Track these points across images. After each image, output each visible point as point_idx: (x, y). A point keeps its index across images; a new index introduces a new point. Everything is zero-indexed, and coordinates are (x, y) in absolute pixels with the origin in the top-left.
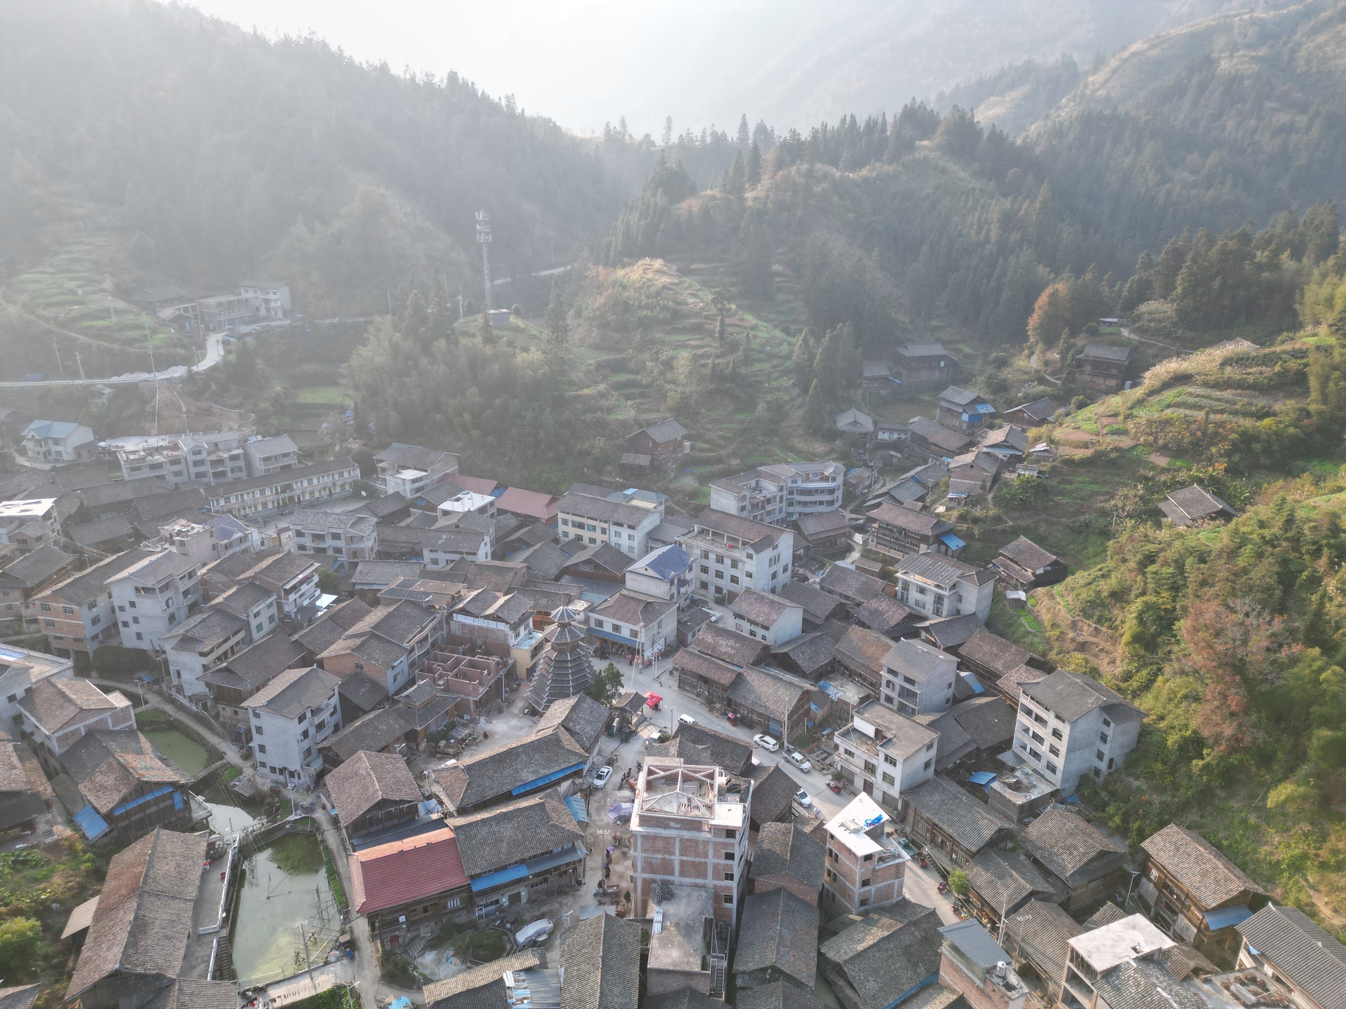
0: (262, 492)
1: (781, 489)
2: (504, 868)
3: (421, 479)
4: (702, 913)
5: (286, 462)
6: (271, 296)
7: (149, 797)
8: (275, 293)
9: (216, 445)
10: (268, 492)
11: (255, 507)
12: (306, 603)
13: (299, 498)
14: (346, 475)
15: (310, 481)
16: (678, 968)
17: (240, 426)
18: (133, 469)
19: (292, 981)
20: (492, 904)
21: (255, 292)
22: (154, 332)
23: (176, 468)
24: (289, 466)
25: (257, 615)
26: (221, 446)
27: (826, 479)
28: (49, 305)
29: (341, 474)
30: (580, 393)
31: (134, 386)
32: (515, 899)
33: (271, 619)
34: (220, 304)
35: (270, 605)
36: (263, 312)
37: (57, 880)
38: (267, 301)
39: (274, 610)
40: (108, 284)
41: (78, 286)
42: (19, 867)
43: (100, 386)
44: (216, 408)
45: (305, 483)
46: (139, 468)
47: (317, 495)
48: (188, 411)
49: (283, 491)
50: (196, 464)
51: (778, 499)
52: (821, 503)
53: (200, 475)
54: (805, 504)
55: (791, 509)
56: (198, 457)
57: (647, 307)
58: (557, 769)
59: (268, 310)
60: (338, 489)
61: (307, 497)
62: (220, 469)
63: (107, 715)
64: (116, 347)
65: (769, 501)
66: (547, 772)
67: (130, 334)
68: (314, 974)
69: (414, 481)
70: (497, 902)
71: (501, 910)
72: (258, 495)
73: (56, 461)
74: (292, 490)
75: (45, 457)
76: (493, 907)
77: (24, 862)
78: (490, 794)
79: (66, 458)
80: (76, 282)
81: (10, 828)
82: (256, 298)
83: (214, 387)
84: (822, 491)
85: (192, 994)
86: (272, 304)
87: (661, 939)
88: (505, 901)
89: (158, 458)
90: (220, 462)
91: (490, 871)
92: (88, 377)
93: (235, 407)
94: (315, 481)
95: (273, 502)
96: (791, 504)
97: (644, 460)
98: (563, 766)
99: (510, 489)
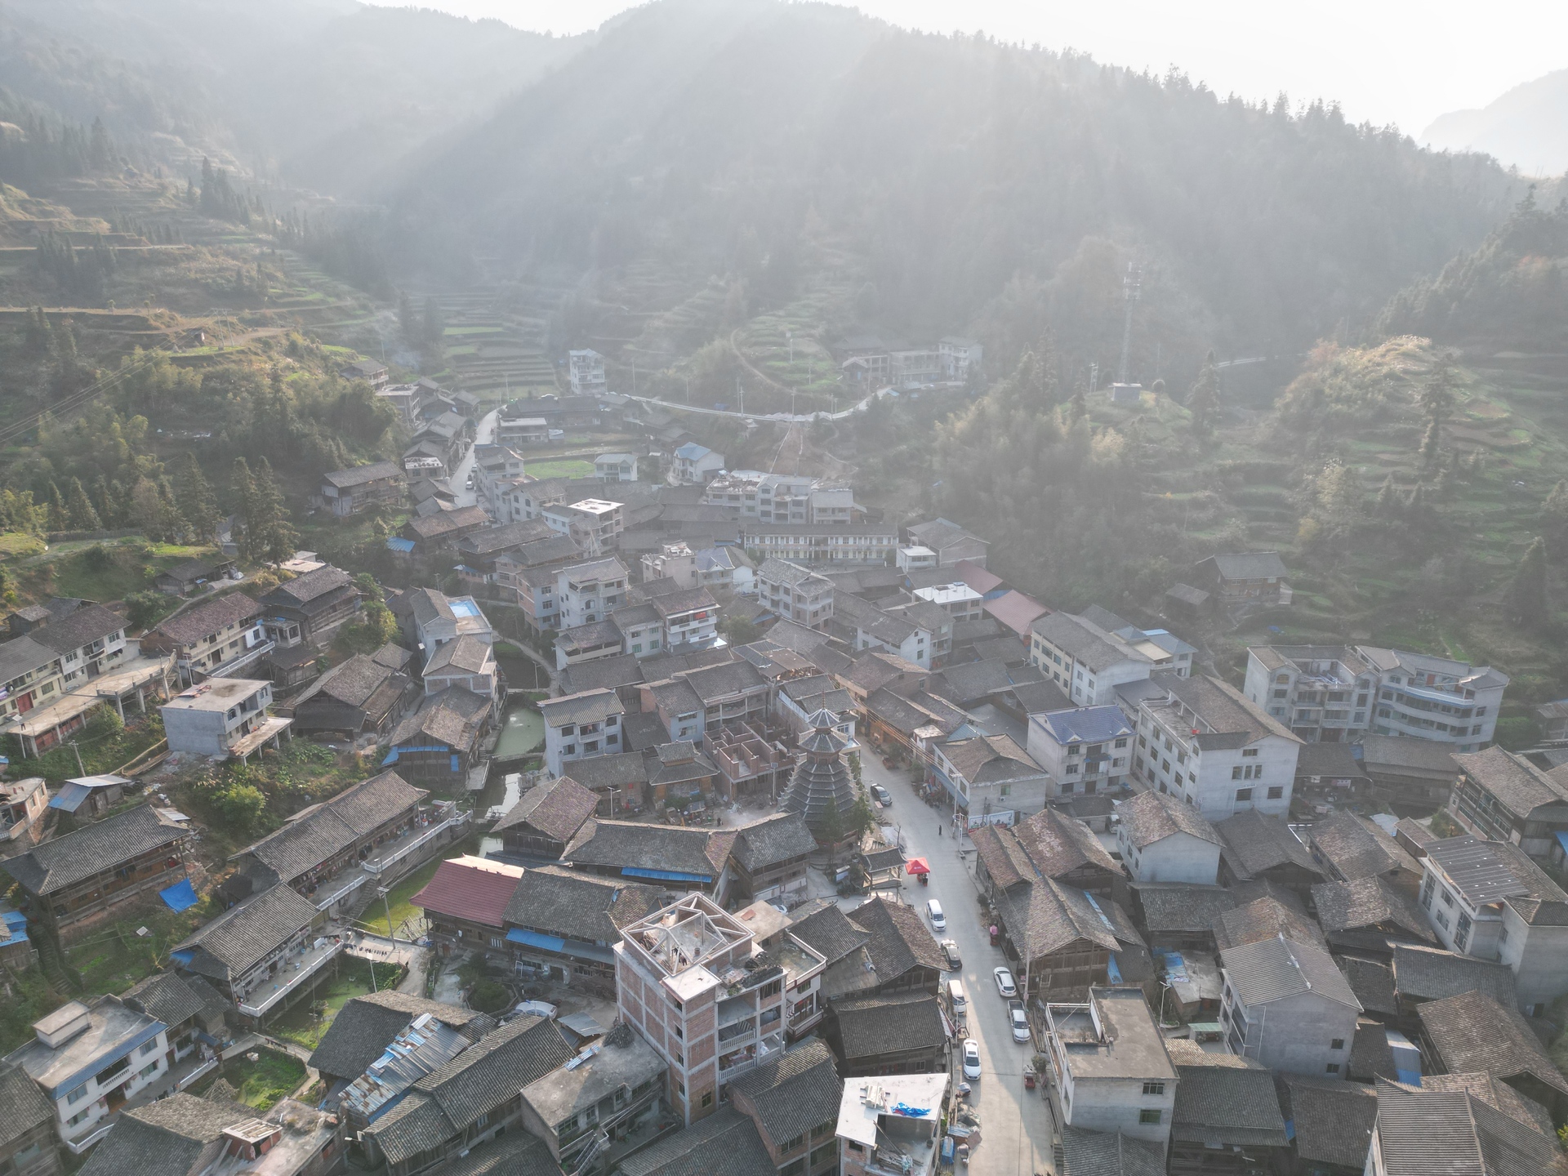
0: (796, 540)
1: (1365, 684)
2: (545, 933)
3: (925, 558)
4: (627, 1079)
5: (840, 517)
6: (962, 355)
7: (428, 749)
8: (965, 352)
9: (789, 488)
10: (802, 542)
11: (788, 553)
12: (694, 639)
13: (832, 555)
14: (885, 542)
15: (846, 540)
16: (539, 1111)
17: (838, 478)
18: (715, 496)
19: (384, 942)
20: (534, 965)
21: (950, 349)
22: (819, 376)
23: (750, 503)
24: (843, 522)
25: (634, 635)
26: (793, 490)
27: (1458, 690)
28: (756, 344)
29: (880, 540)
30: (1161, 496)
31: (772, 424)
32: (556, 974)
33: (654, 644)
34: (907, 358)
35: (654, 630)
36: (952, 372)
37: (323, 780)
38: (957, 359)
39: (659, 636)
40: (819, 331)
41: (791, 330)
42: (315, 759)
43: (749, 421)
44: (828, 456)
45: (841, 541)
46: (720, 497)
47: (851, 556)
48: (803, 455)
49: (818, 543)
50: (765, 502)
51: (1355, 698)
52: (1442, 727)
53: (766, 514)
54: (1414, 721)
55: (1381, 721)
56: (766, 496)
57: (1349, 400)
58: (679, 869)
59: (957, 368)
60: (874, 556)
61: (840, 556)
62: (782, 512)
63: (470, 676)
64: (777, 385)
65: (1337, 696)
66: (667, 867)
67: (797, 376)
68: (397, 945)
69: (915, 559)
70: (539, 967)
71: (538, 975)
72: (791, 542)
73: (688, 480)
74: (827, 545)
75: (683, 476)
76: (532, 969)
77: (320, 758)
78: (599, 861)
79: (695, 479)
80: (792, 326)
81: (340, 731)
82: (950, 355)
83: (837, 435)
84: (1446, 708)
85: (279, 899)
86: (962, 363)
87: (563, 1075)
88: (546, 969)
89: (739, 491)
90: (783, 505)
91: (532, 928)
92: (748, 410)
93: (845, 459)
94: (851, 541)
95: (805, 553)
96: (1385, 713)
97: (1196, 596)
98: (687, 870)
99: (1013, 592)
